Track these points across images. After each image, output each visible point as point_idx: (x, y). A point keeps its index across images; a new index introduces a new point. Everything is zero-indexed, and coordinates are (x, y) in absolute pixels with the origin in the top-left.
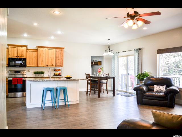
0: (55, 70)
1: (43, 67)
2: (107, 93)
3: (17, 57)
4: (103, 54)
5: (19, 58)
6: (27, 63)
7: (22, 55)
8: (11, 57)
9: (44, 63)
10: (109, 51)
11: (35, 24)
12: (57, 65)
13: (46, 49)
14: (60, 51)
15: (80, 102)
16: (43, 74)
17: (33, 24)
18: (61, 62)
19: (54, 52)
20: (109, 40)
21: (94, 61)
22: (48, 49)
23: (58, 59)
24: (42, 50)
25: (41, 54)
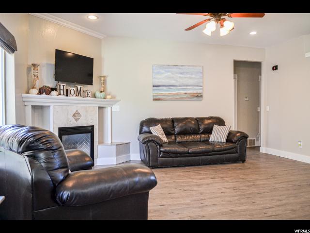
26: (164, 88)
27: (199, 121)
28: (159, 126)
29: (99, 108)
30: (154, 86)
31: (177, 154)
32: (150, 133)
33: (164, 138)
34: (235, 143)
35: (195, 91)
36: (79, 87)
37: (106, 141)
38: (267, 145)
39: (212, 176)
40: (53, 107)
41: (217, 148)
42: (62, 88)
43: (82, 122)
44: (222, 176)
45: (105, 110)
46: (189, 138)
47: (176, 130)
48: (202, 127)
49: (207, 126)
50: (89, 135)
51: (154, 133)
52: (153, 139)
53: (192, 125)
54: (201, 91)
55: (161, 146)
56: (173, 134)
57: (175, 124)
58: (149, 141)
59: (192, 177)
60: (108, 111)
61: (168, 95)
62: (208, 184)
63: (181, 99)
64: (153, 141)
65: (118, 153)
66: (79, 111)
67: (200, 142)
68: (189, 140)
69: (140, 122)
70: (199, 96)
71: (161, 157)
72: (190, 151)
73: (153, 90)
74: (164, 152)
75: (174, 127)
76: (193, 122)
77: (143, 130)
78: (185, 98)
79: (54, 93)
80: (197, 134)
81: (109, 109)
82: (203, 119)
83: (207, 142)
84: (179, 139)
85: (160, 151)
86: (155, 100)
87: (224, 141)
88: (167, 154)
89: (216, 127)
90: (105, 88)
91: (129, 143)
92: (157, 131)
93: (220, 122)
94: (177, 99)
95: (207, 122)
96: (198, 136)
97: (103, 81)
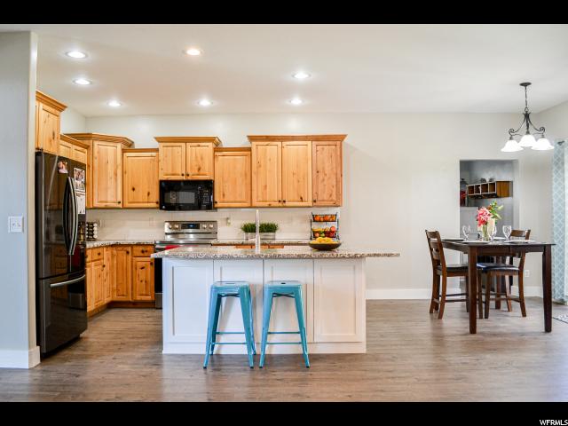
0: (315, 219)
1: (270, 207)
2: (524, 314)
3: (184, 178)
4: (504, 146)
5: (189, 178)
6: (218, 197)
7: (199, 169)
8: (165, 178)
9: (274, 195)
10: (528, 133)
11: (193, 52)
12: (320, 198)
13: (279, 143)
14: (327, 149)
15: (367, 346)
16: (271, 234)
17: (184, 52)
18: (334, 190)
19: (307, 155)
20: (525, 85)
21: (484, 180)
22: (285, 143)
23: (321, 176)
24: (266, 150)
25: (262, 163)
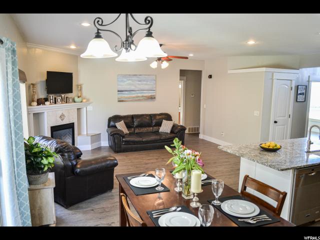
26: (126, 92)
27: (152, 116)
28: (122, 122)
29: (78, 109)
30: (118, 91)
31: (134, 142)
32: (115, 127)
33: (125, 131)
34: (176, 133)
35: (150, 94)
36: (63, 95)
37: (83, 133)
38: (204, 133)
39: (157, 158)
40: (47, 113)
41: (163, 137)
42: (51, 98)
43: (66, 121)
44: (163, 157)
45: (82, 110)
46: (144, 130)
47: (135, 124)
48: (154, 122)
49: (157, 121)
50: (71, 130)
51: (119, 128)
52: (118, 132)
53: (147, 120)
54: (155, 94)
55: (123, 137)
56: (132, 127)
57: (135, 120)
58: (115, 134)
59: (144, 159)
60: (84, 111)
61: (129, 98)
62: (152, 163)
63: (139, 100)
64: (118, 134)
65: (92, 142)
66: (64, 113)
67: (152, 132)
68: (145, 131)
69: (108, 118)
70: (152, 98)
71: (124, 145)
72: (144, 140)
73: (119, 94)
74: (125, 141)
75: (133, 122)
76: (148, 118)
77: (111, 124)
78: (142, 99)
79: (47, 103)
80: (151, 126)
81: (85, 109)
82: (155, 115)
83: (157, 132)
84: (137, 131)
85: (123, 141)
86: (119, 101)
87: (169, 132)
88: (127, 142)
89: (164, 122)
90: (81, 93)
91: (100, 134)
92: (121, 126)
93: (168, 117)
94: (136, 100)
95: (158, 117)
96: (151, 128)
97: (80, 88)
